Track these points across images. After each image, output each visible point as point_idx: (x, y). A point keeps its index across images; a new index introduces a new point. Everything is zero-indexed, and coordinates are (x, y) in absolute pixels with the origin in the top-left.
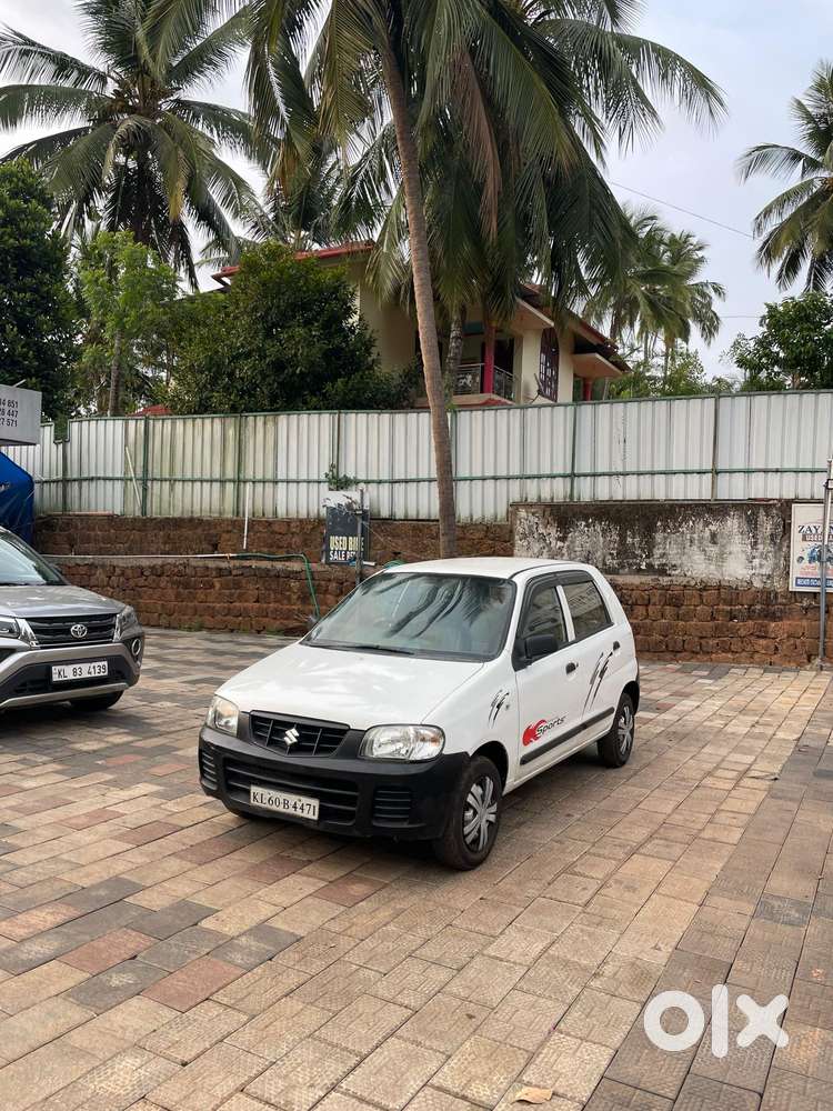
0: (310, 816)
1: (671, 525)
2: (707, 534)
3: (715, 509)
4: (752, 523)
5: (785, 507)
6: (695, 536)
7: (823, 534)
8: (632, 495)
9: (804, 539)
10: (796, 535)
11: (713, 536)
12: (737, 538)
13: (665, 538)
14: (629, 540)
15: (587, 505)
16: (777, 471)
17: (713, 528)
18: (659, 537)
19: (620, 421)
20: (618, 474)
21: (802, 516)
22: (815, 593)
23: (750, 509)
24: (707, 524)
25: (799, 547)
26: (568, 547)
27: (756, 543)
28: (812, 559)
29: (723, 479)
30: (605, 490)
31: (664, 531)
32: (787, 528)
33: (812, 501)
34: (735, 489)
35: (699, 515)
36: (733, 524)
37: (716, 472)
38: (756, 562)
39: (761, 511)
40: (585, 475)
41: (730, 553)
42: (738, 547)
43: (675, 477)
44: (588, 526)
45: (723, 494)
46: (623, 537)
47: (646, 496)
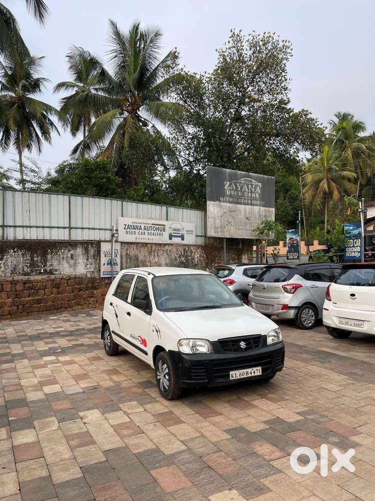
1: (54, 251)
2: (69, 255)
3: (72, 244)
4: (87, 250)
5: (98, 244)
6: (65, 256)
7: (112, 254)
8: (34, 237)
9: (105, 256)
10: (102, 255)
11: (72, 256)
12: (81, 256)
13: (52, 257)
14: (35, 259)
15: (10, 242)
16: (93, 229)
17: (72, 252)
18: (49, 257)
19: (27, 201)
20: (27, 227)
21: (105, 247)
22: (109, 277)
23: (86, 245)
24: (69, 251)
25: (104, 260)
26: (4, 263)
27: (88, 258)
28: (108, 264)
29: (73, 231)
30: (21, 234)
31: (51, 254)
32: (99, 252)
33: (105, 241)
34: (78, 236)
35: (66, 247)
36: (79, 250)
37: (70, 228)
38: (88, 266)
39: (90, 246)
40: (10, 226)
41: (79, 263)
42: (81, 260)
43: (53, 230)
44: (14, 252)
45: (73, 238)
46: (32, 258)
47: (41, 238)
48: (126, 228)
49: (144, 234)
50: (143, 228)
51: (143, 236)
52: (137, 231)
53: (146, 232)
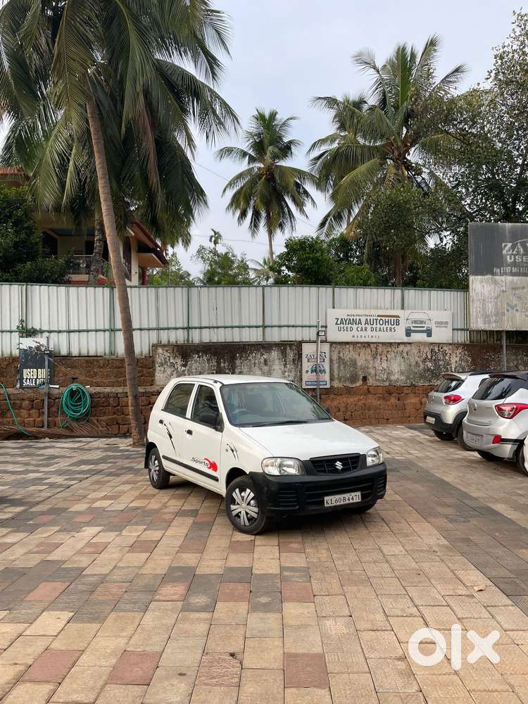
0: (357, 501)
1: (244, 356)
2: (262, 360)
3: (265, 347)
4: (284, 354)
5: (298, 345)
6: (257, 361)
7: (317, 357)
8: (222, 339)
9: (308, 361)
10: (304, 360)
11: (265, 361)
12: (277, 362)
13: (241, 363)
14: (222, 364)
15: (198, 346)
16: (293, 326)
17: (265, 357)
18: (238, 362)
19: (214, 297)
20: (214, 327)
21: (307, 350)
22: (314, 389)
23: (283, 346)
24: (262, 355)
25: (307, 366)
26: (188, 370)
27: (286, 364)
28: (312, 371)
29: (267, 330)
30: (207, 337)
31: (241, 359)
32: (300, 355)
33: (310, 342)
34: (274, 336)
35: (258, 350)
36: (275, 354)
37: (264, 327)
38: (286, 374)
39: (288, 348)
40: (196, 328)
41: (274, 370)
42: (277, 366)
43: (244, 329)
44: (199, 357)
45: (268, 339)
46: (219, 363)
47: (229, 339)
48: (339, 322)
49: (366, 330)
50: (363, 322)
51: (363, 333)
52: (355, 326)
53: (369, 327)
